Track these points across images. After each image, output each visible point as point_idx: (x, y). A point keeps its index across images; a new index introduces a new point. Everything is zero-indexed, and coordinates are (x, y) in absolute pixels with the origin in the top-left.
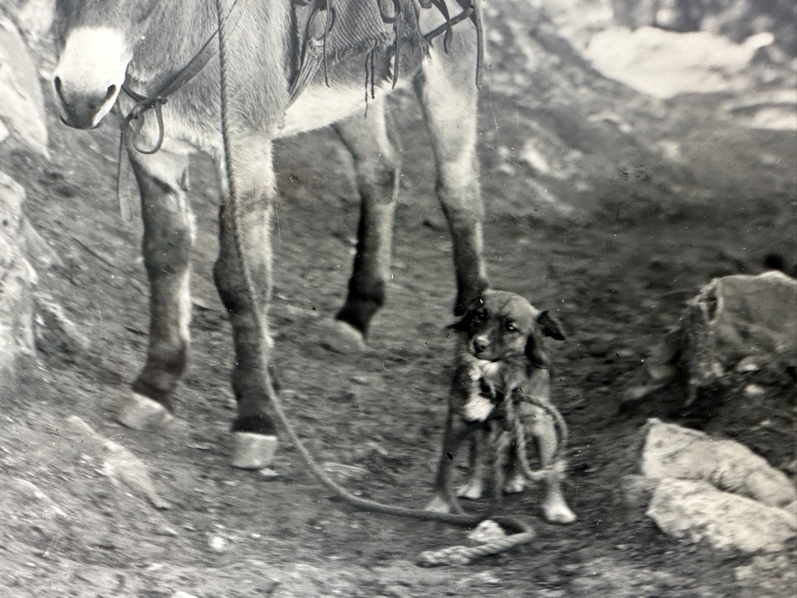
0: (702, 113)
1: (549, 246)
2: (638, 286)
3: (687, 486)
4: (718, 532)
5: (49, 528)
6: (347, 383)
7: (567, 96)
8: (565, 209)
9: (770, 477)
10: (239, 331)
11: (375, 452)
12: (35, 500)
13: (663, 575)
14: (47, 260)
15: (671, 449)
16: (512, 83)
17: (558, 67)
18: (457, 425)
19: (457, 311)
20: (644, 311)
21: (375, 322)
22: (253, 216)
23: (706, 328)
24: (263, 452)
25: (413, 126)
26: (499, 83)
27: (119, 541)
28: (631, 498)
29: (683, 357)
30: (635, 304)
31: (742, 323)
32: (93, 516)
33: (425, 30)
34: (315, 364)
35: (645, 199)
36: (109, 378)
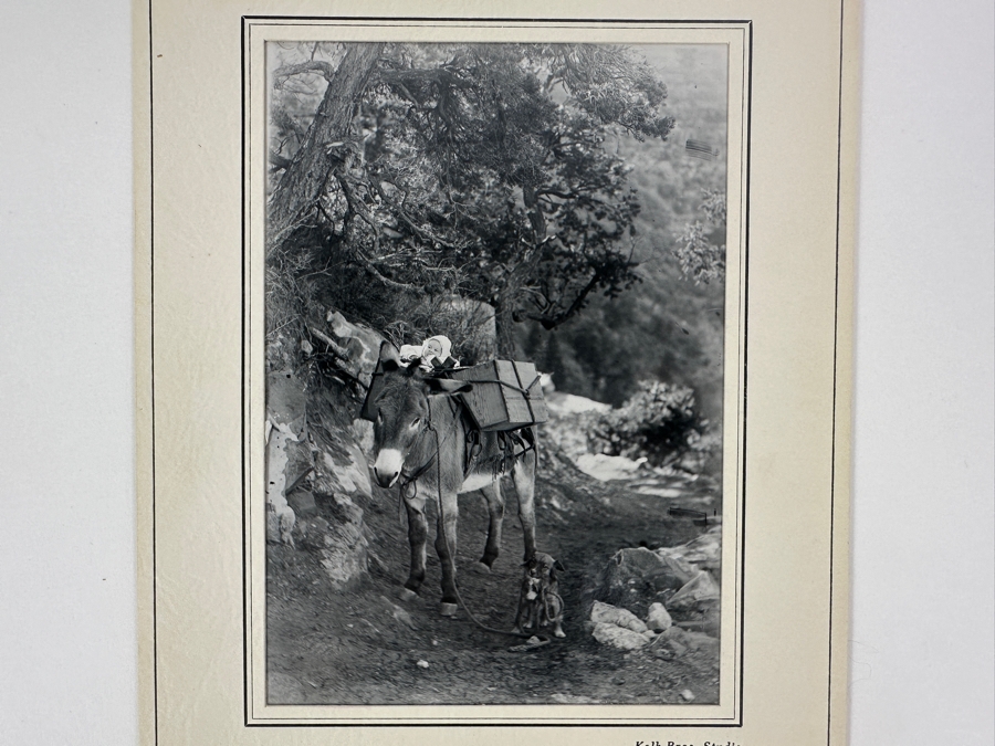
0: (619, 487)
1: (559, 537)
2: (592, 552)
3: (607, 625)
4: (618, 642)
5: (373, 636)
6: (483, 585)
7: (569, 480)
8: (566, 522)
9: (638, 623)
10: (444, 566)
11: (493, 610)
12: (368, 626)
13: (597, 657)
14: (372, 538)
15: (602, 612)
16: (548, 474)
17: (565, 469)
18: (523, 601)
19: (525, 560)
20: (594, 561)
21: (494, 563)
22: (450, 523)
23: (617, 568)
24: (452, 610)
25: (510, 490)
26: (543, 474)
27: (399, 641)
28: (586, 629)
29: (608, 578)
30: (591, 558)
31: (630, 566)
32: (390, 632)
33: (516, 453)
34: (472, 578)
35: (596, 519)
36: (396, 582)
